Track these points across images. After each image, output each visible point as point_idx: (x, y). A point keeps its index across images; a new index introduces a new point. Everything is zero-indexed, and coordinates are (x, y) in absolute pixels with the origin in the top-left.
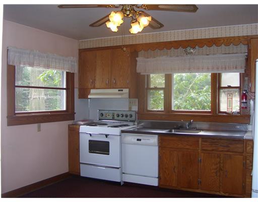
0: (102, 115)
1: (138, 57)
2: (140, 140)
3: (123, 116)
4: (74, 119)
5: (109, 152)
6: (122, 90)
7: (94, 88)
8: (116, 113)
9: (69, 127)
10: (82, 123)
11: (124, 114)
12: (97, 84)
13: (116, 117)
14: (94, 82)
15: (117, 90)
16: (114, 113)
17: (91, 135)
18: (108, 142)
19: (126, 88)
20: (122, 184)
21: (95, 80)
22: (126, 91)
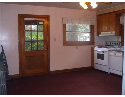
0: (107, 43)
1: (121, 16)
2: (115, 54)
3: (114, 44)
4: (94, 45)
5: (104, 59)
6: (112, 32)
7: (102, 32)
8: (112, 42)
9: (91, 48)
10: (96, 46)
11: (115, 43)
12: (103, 30)
13: (112, 44)
14: (102, 29)
15: (110, 32)
16: (111, 43)
17: (98, 51)
18: (104, 55)
19: (114, 31)
20: (109, 73)
21: (102, 28)
22: (114, 32)
